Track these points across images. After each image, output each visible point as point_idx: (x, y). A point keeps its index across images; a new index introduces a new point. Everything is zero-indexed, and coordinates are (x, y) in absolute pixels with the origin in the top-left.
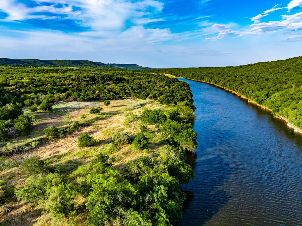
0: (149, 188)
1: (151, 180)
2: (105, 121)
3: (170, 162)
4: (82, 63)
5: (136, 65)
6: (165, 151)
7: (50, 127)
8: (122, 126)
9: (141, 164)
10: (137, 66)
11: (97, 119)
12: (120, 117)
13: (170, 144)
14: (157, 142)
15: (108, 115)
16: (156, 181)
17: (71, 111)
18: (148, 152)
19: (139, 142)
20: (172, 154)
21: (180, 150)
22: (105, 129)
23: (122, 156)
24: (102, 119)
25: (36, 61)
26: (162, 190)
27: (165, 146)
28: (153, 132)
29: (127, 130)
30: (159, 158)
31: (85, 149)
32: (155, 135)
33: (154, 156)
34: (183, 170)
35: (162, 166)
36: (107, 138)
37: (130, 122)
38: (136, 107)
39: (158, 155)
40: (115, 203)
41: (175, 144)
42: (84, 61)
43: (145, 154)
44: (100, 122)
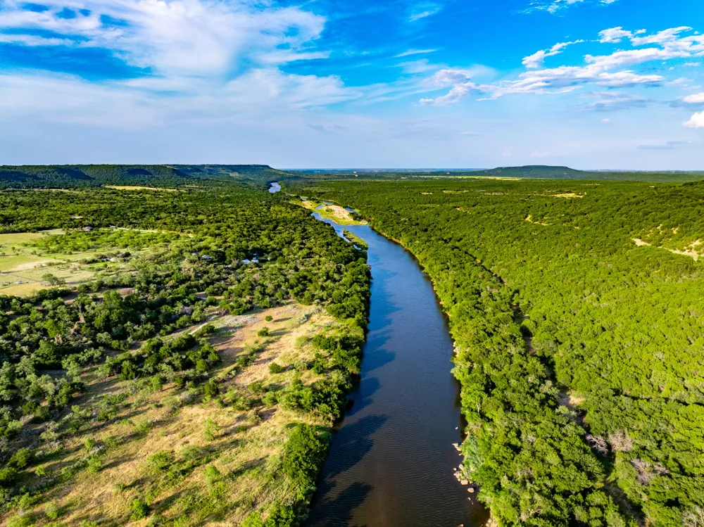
0: (328, 395)
1: (329, 393)
2: (276, 344)
3: (339, 382)
4: (150, 174)
5: (267, 166)
6: (336, 375)
7: (241, 358)
8: (296, 351)
9: (323, 384)
10: (269, 170)
11: (268, 342)
12: (289, 337)
13: (340, 369)
14: (329, 367)
15: (277, 337)
16: (331, 393)
17: (234, 332)
18: (324, 376)
19: (317, 369)
20: (341, 377)
21: (347, 373)
22: (281, 355)
23: (306, 380)
24: (272, 342)
25: (49, 173)
26: (335, 397)
27: (336, 371)
28: (326, 357)
29: (301, 356)
30: (332, 380)
31: (275, 375)
32: (328, 360)
33: (328, 379)
34: (347, 387)
35: (334, 385)
36: (287, 365)
37: (302, 345)
38: (302, 322)
39: (331, 378)
40: (315, 401)
41: (343, 369)
42: (154, 166)
43: (321, 377)
44: (271, 346)
